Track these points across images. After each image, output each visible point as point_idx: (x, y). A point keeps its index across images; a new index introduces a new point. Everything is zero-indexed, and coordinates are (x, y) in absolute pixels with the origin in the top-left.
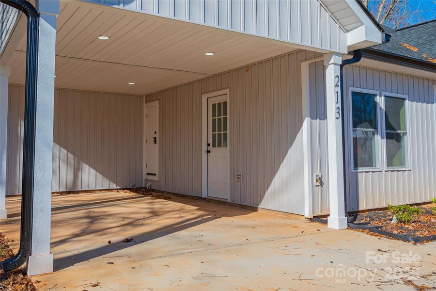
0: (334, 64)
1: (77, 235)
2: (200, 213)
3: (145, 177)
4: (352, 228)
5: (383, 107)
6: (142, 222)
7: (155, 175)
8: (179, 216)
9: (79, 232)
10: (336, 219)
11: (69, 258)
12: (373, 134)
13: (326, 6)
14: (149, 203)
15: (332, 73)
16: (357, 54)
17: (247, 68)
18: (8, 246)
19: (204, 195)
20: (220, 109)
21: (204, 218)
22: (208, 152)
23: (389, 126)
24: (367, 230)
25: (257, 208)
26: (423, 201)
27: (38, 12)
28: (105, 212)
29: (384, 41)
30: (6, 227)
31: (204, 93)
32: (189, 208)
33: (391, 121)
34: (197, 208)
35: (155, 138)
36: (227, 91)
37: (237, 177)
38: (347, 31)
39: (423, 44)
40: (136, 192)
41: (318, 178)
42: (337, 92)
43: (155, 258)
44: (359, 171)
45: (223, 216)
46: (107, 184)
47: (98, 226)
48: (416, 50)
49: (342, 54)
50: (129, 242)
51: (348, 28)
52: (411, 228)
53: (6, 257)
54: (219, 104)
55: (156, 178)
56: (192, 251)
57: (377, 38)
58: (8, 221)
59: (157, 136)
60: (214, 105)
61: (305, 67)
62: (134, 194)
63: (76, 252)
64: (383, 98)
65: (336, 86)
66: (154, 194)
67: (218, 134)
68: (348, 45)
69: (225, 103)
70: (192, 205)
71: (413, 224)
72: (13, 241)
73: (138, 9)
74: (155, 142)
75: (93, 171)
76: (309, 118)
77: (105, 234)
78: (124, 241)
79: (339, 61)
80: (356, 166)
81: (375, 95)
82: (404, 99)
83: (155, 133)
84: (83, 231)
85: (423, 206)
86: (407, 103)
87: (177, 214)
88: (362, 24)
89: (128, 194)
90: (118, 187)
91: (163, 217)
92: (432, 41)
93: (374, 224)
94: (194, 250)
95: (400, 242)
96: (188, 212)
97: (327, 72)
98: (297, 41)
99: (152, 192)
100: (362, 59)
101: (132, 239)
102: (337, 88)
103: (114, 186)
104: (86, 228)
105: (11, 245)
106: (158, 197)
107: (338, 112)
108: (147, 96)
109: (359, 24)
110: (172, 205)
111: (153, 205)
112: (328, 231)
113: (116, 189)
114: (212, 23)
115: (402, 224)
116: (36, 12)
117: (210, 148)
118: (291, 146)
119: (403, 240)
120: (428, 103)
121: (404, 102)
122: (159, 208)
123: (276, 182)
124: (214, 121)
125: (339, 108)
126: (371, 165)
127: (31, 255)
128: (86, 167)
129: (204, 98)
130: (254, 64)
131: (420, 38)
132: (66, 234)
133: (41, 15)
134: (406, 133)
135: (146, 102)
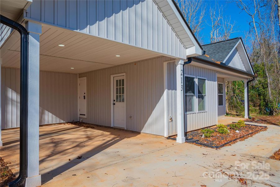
0: (181, 64)
1: (49, 156)
2: (113, 136)
3: (79, 116)
4: (188, 142)
5: (197, 84)
6: (83, 144)
7: (85, 115)
8: (102, 139)
9: (50, 154)
10: (180, 138)
11: (48, 173)
12: (193, 96)
13: (178, 36)
14: (84, 131)
15: (179, 68)
16: (190, 59)
17: (135, 63)
18: (7, 167)
19: (112, 126)
20: (120, 83)
21: (115, 139)
22: (114, 104)
23: (199, 92)
24: (195, 143)
25: (140, 132)
26: (212, 125)
27: (28, 32)
28: (61, 138)
29: (203, 54)
30: (4, 153)
31: (112, 74)
32: (105, 134)
33: (200, 90)
34: (110, 133)
35: (84, 96)
36: (124, 74)
37: (130, 117)
38: (187, 48)
39: (211, 54)
40: (75, 124)
41: (170, 118)
42: (182, 78)
43: (98, 169)
44: (187, 113)
45: (124, 138)
46: (58, 121)
47: (60, 148)
48: (208, 57)
49: (184, 59)
50: (80, 159)
51: (187, 47)
52: (211, 140)
53: (8, 176)
54: (120, 80)
55: (85, 117)
56: (116, 162)
57: (200, 52)
58: (3, 149)
59: (86, 95)
60: (117, 81)
61: (165, 64)
62: (74, 125)
63: (52, 169)
64: (197, 79)
65: (181, 75)
66: (84, 125)
67: (119, 95)
68: (187, 55)
69: (123, 80)
70: (107, 132)
71: (211, 138)
72: (10, 163)
73: (88, 33)
74: (85, 98)
75: (50, 114)
76: (167, 90)
77: (65, 154)
78: (77, 158)
79: (183, 62)
80: (186, 111)
81: (194, 78)
82: (205, 80)
83: (85, 93)
84: (52, 152)
85: (211, 127)
86: (206, 81)
87: (100, 138)
88: (194, 45)
89: (71, 126)
90: (64, 122)
91: (94, 140)
92: (215, 52)
93: (195, 138)
94: (117, 162)
95: (210, 148)
96: (106, 136)
97: (177, 68)
98: (161, 51)
99: (83, 124)
100: (192, 62)
101: (82, 156)
102: (182, 76)
103: (62, 121)
104: (53, 150)
105: (9, 166)
106: (88, 127)
107: (182, 88)
108: (79, 74)
109: (193, 45)
110: (96, 132)
111: (87, 132)
112: (178, 145)
113: (63, 123)
114: (126, 42)
115: (207, 138)
116: (27, 31)
117: (115, 102)
118: (158, 103)
119: (211, 148)
120: (214, 81)
121: (205, 81)
122: (90, 134)
123: (150, 120)
124: (117, 89)
125: (182, 85)
126: (192, 111)
127: (27, 177)
128: (46, 112)
129: (112, 77)
130: (139, 61)
131: (209, 51)
132: (43, 155)
133: (30, 33)
134: (206, 95)
135: (79, 77)
